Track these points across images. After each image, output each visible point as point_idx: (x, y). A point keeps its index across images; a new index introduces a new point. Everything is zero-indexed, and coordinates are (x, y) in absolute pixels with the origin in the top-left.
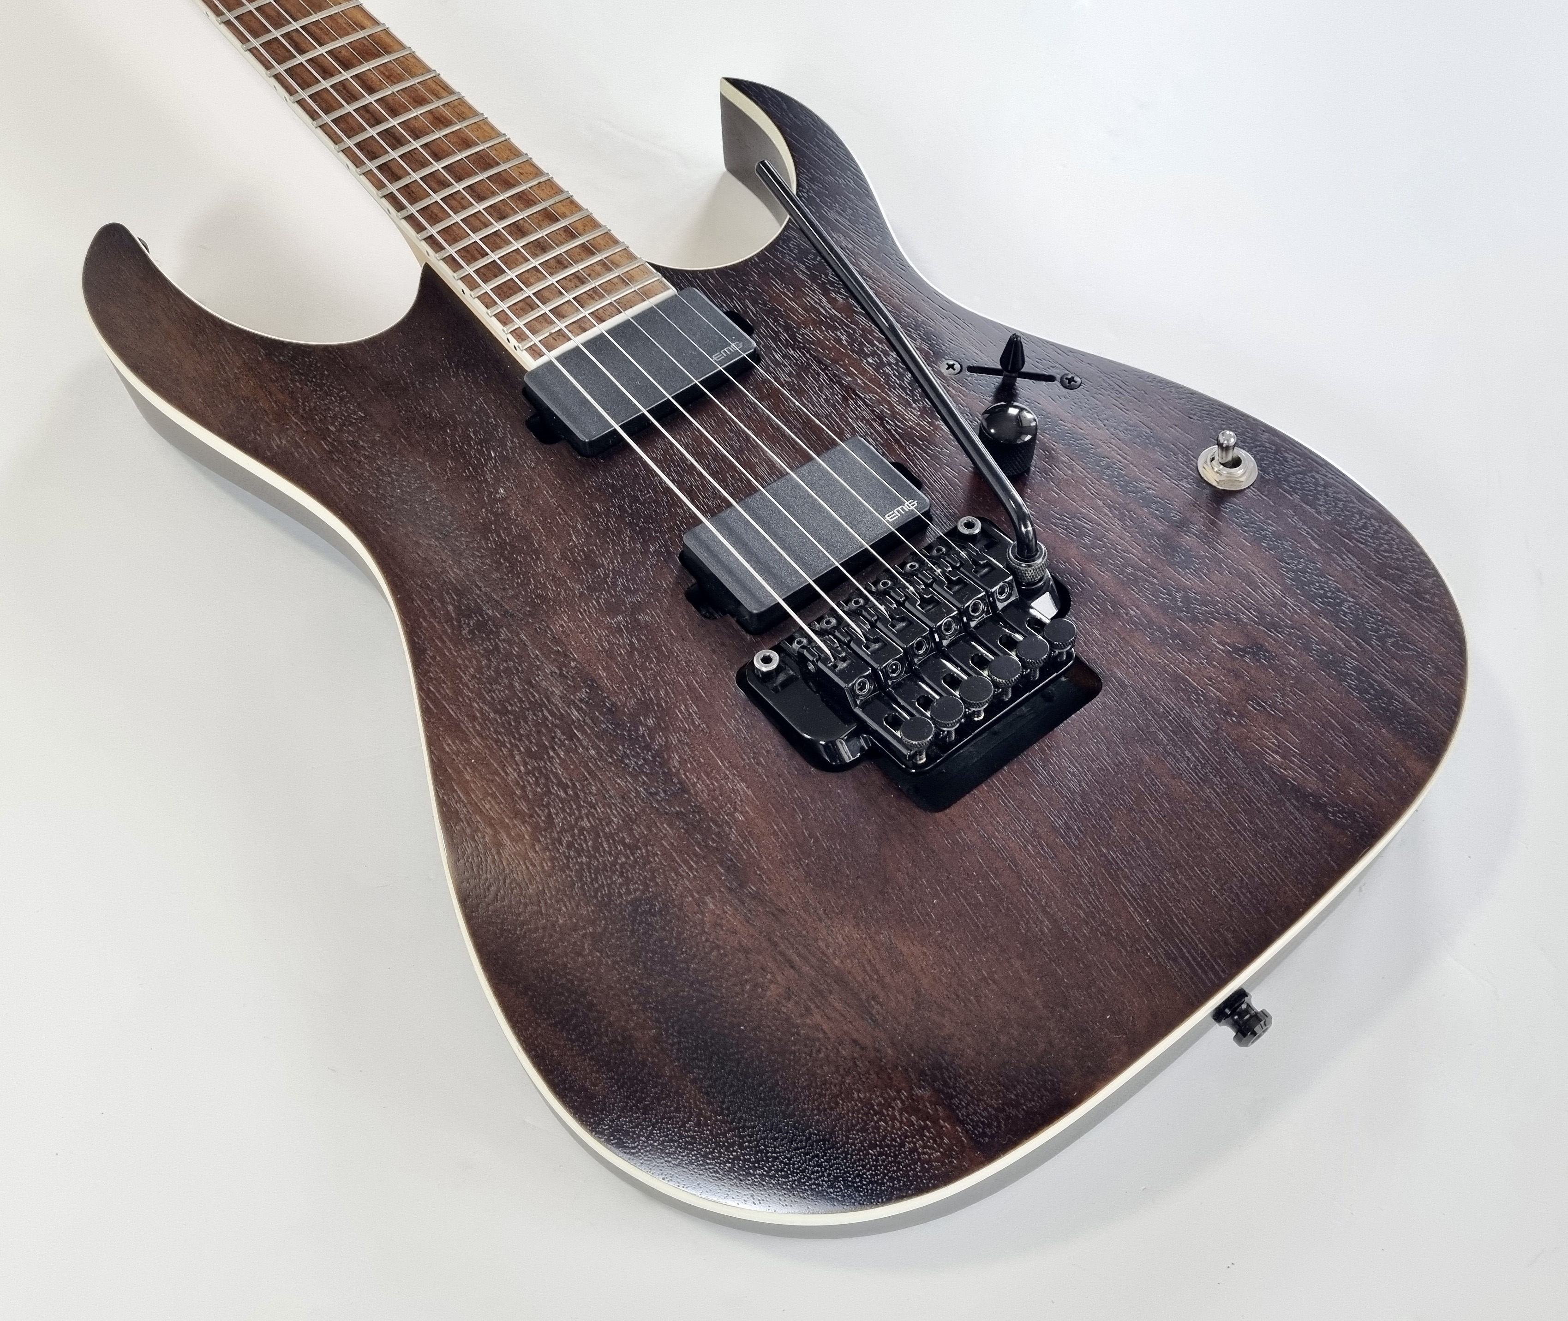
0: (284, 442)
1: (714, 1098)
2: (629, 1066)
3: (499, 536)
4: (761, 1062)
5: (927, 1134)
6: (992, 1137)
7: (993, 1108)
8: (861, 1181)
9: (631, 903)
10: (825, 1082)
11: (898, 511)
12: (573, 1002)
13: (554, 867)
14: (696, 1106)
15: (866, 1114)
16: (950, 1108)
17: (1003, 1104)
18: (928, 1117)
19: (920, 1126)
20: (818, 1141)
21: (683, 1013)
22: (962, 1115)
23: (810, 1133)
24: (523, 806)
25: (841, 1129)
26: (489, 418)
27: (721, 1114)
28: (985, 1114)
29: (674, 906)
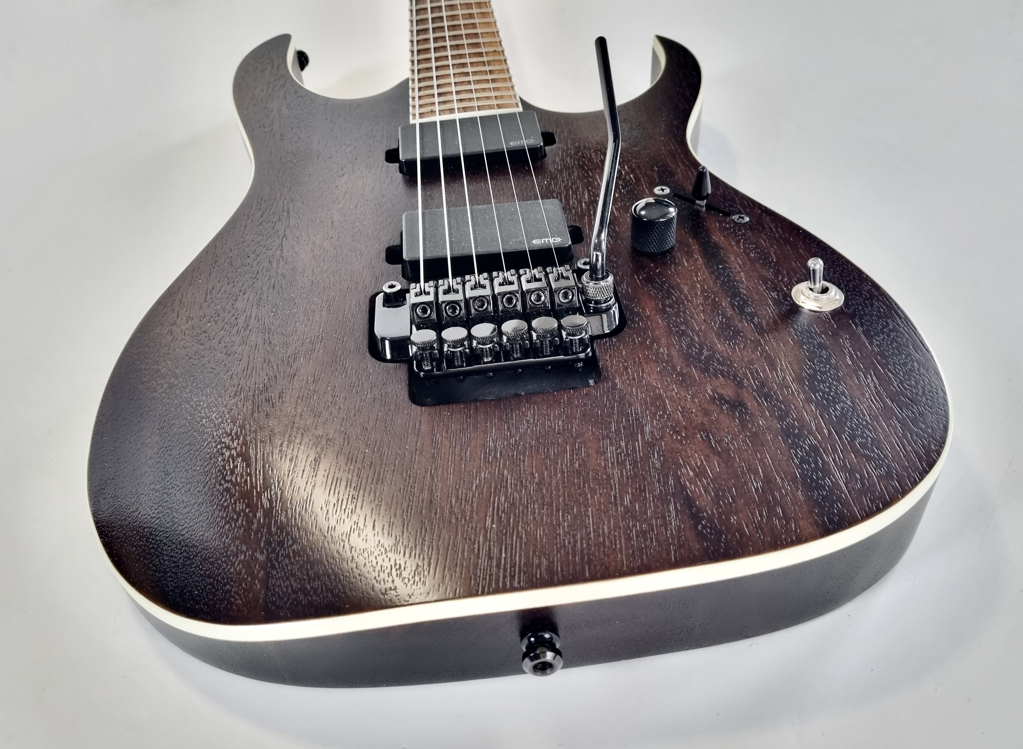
5: (244, 585)
6: (278, 607)
7: (292, 587)
8: (189, 595)
10: (214, 522)
17: (299, 589)
18: (252, 574)
19: (243, 577)
22: (271, 583)
23: (185, 550)
25: (201, 556)
28: (285, 590)
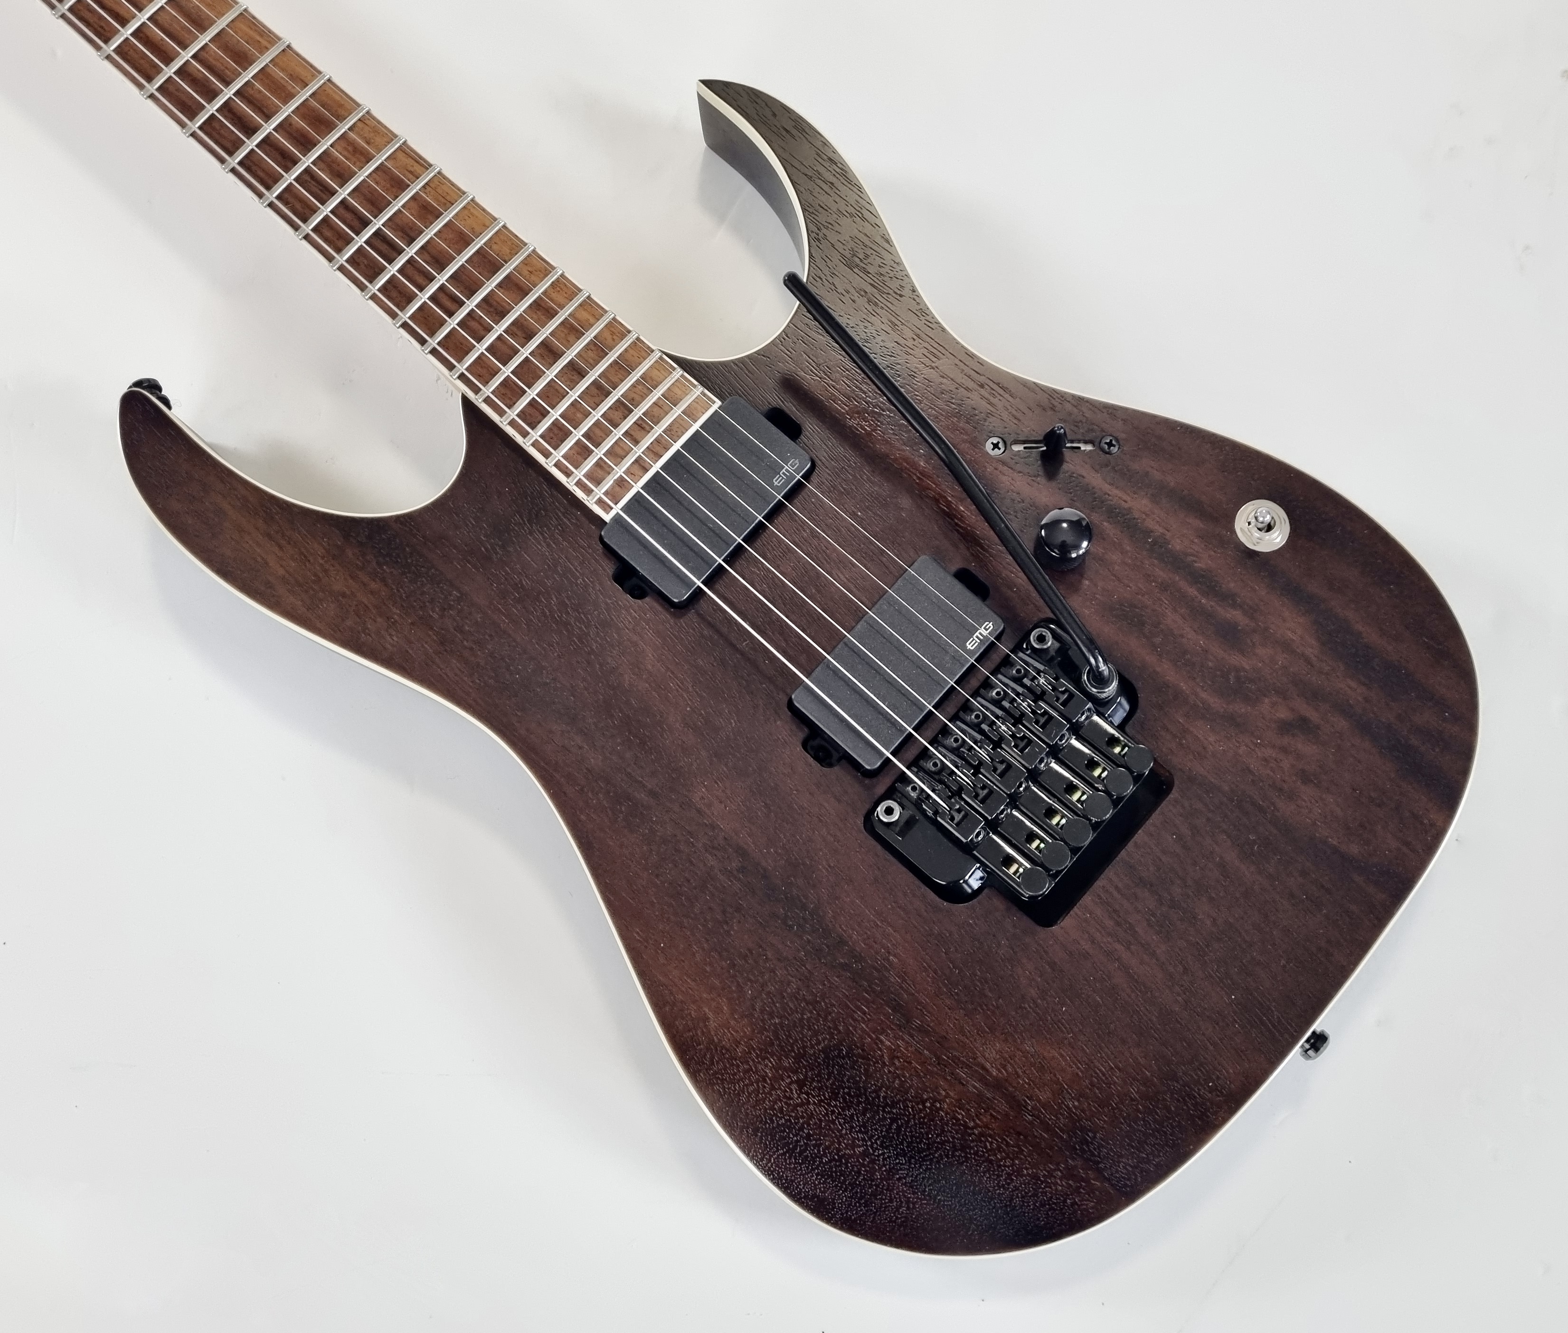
1: (917, 1189)
2: (848, 1176)
3: (621, 711)
4: (948, 1158)
5: (1084, 1191)
6: (1132, 1186)
7: (1131, 1166)
9: (823, 1051)
10: (1000, 1166)
11: (977, 637)
12: (794, 1136)
13: (753, 1031)
14: (905, 1196)
15: (1035, 1184)
16: (1099, 1171)
17: (1137, 1162)
18: (1083, 1180)
19: (1077, 1186)
20: (1001, 1208)
21: (882, 1131)
22: (1108, 1173)
23: (994, 1202)
24: (714, 981)
25: (1017, 1196)
26: (577, 578)
27: (925, 1199)
29: (858, 1048)
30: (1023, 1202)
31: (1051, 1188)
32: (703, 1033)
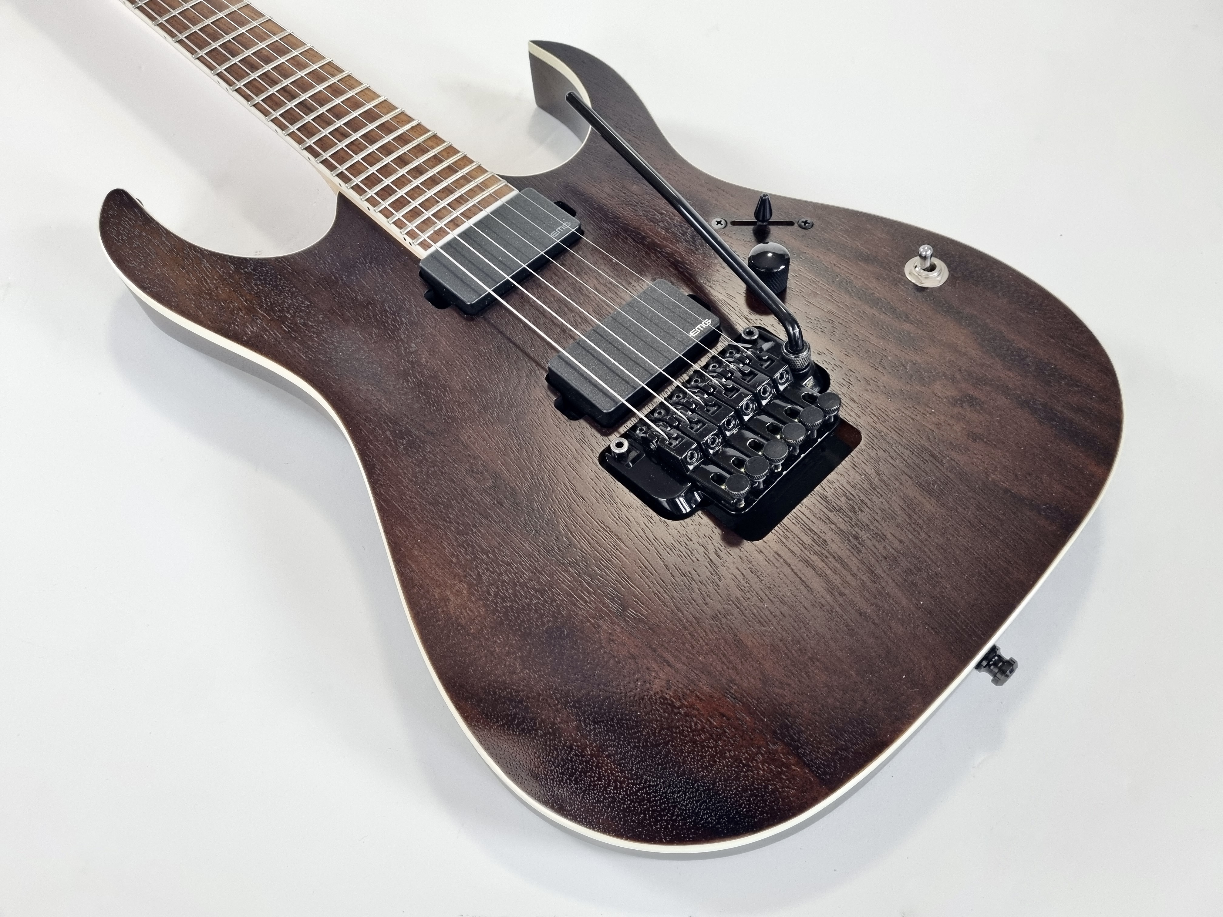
0: (255, 328)
1: (625, 767)
2: (561, 750)
3: (416, 377)
4: (655, 736)
5: (784, 777)
6: (831, 774)
7: (830, 753)
8: (739, 817)
9: (547, 631)
10: (703, 747)
11: (698, 329)
12: (514, 708)
13: (487, 611)
14: (613, 774)
15: (737, 767)
16: (799, 756)
17: (836, 749)
18: (783, 764)
19: (778, 772)
20: (704, 791)
21: (594, 707)
22: (808, 760)
23: (698, 786)
24: (458, 570)
25: (720, 780)
26: (398, 295)
27: (631, 778)
28: (824, 757)
29: (578, 630)
30: (726, 786)
31: (752, 771)
32: (443, 611)
